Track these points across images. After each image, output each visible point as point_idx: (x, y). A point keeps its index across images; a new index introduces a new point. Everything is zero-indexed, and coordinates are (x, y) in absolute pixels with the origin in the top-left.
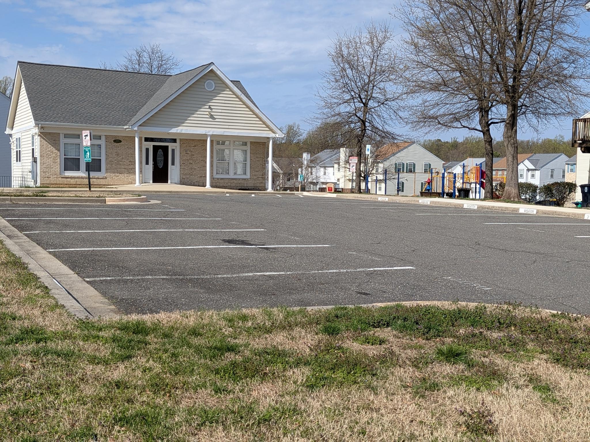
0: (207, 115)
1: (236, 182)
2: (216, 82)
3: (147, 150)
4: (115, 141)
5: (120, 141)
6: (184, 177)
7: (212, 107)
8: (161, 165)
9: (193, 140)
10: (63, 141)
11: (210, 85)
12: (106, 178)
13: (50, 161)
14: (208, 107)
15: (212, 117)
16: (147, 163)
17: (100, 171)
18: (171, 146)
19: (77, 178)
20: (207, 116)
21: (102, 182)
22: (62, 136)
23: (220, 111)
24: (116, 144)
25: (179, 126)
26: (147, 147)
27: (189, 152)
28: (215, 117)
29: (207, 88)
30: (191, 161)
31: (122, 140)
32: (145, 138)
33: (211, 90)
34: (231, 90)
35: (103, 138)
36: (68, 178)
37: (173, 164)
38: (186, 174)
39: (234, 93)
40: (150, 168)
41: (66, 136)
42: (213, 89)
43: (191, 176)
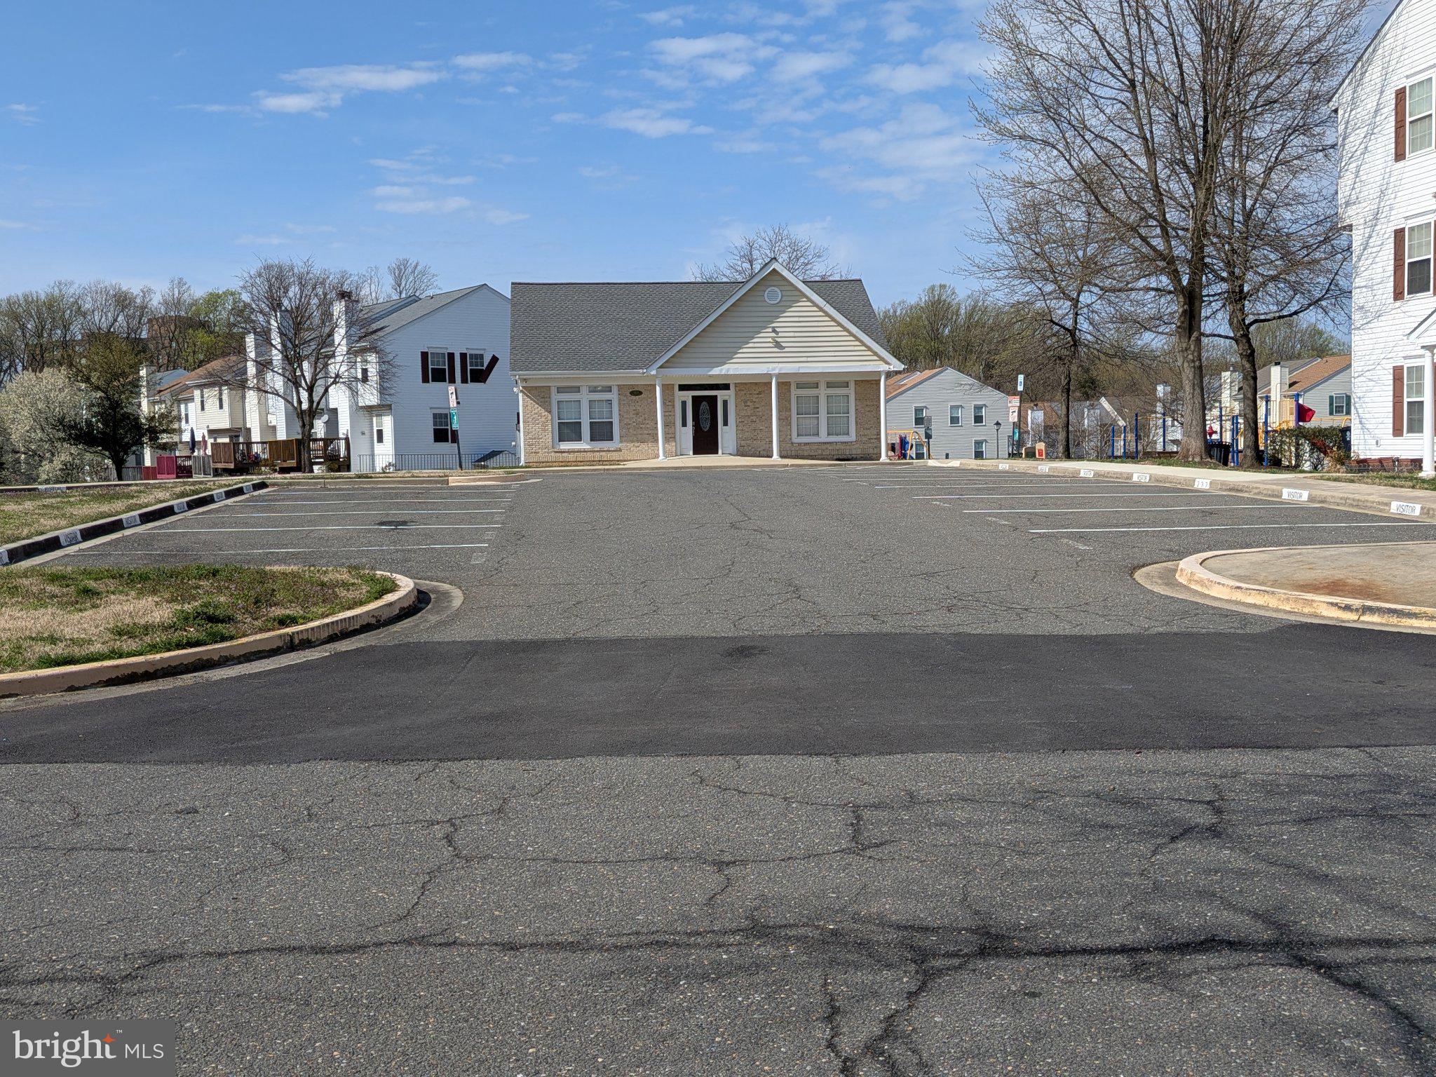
0: (770, 342)
1: (830, 448)
2: (783, 288)
3: (684, 404)
4: (632, 393)
5: (640, 393)
6: (743, 443)
7: (778, 330)
8: (706, 426)
9: (756, 384)
10: (556, 397)
11: (772, 295)
12: (620, 450)
13: (538, 428)
14: (770, 330)
15: (778, 345)
16: (684, 424)
17: (612, 440)
18: (721, 395)
19: (578, 452)
20: (771, 345)
21: (615, 456)
22: (554, 390)
23: (792, 334)
24: (634, 397)
25: (725, 363)
26: (683, 399)
27: (751, 404)
28: (783, 345)
29: (768, 300)
30: (754, 418)
31: (643, 391)
32: (680, 385)
33: (775, 302)
34: (809, 300)
35: (615, 390)
36: (564, 452)
37: (726, 423)
38: (746, 439)
39: (815, 305)
40: (688, 432)
41: (560, 390)
42: (778, 300)
43: (755, 442)
